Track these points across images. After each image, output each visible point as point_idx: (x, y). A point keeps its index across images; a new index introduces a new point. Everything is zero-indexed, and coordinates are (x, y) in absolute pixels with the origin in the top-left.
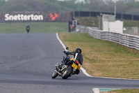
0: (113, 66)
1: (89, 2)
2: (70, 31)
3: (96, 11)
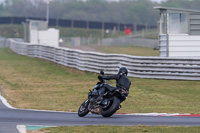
0: (45, 93)
1: (11, 4)
3: (20, 15)
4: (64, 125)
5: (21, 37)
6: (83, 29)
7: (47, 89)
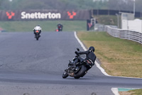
2: (88, 29)
3: (115, 9)
5: (116, 24)
7: (133, 62)
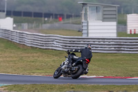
4: (17, 84)
6: (30, 18)
